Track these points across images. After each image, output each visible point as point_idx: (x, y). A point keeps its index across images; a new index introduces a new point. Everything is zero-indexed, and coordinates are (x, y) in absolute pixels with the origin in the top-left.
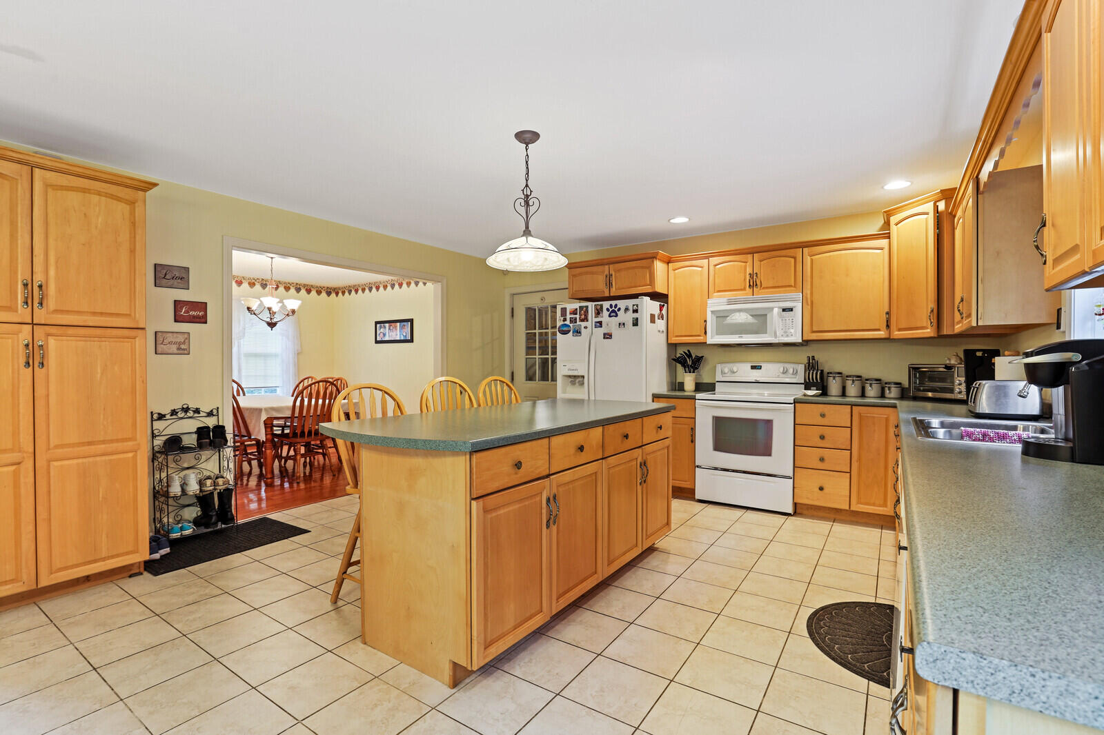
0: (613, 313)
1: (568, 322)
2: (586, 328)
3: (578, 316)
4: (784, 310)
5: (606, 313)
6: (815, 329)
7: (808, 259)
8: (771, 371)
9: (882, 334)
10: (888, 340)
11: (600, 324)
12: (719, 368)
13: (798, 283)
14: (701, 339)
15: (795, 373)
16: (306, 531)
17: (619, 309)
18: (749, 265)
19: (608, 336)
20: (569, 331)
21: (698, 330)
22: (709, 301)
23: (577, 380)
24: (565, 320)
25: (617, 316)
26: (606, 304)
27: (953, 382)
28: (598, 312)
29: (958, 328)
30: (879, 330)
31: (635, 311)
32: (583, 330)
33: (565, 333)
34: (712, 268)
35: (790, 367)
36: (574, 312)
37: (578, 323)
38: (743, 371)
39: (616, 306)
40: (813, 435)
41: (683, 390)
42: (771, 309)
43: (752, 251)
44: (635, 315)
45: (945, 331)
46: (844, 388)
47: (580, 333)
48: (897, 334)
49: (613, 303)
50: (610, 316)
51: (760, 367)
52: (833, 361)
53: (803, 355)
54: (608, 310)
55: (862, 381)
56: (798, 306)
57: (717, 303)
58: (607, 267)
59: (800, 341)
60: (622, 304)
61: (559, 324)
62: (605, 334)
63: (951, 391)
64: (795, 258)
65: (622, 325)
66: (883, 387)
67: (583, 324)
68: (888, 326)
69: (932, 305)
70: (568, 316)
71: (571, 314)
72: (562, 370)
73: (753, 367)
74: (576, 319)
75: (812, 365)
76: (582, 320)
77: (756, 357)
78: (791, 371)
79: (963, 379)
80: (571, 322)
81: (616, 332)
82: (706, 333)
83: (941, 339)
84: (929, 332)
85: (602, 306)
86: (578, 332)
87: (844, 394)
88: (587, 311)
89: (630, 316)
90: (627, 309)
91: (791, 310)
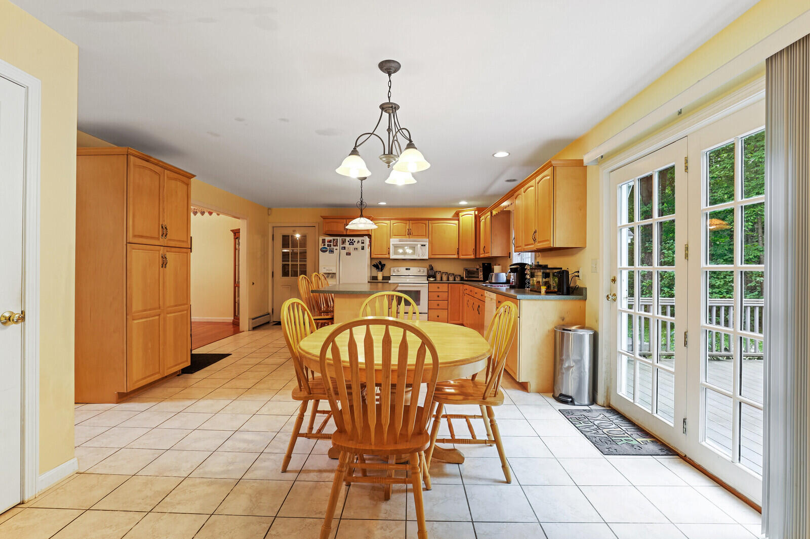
0: (352, 243)
1: (326, 246)
2: (336, 249)
3: (332, 244)
4: (422, 245)
5: (347, 243)
6: (433, 254)
7: (430, 225)
8: (414, 270)
9: (456, 256)
10: (458, 259)
11: (344, 248)
12: (392, 269)
13: (427, 235)
14: (387, 256)
15: (423, 272)
16: (231, 354)
17: (354, 242)
18: (408, 225)
19: (348, 254)
20: (327, 251)
21: (385, 252)
22: (391, 240)
23: (330, 275)
24: (324, 245)
25: (353, 244)
26: (348, 239)
27: (478, 274)
28: (344, 242)
29: (482, 256)
30: (454, 255)
31: (363, 243)
32: (335, 250)
33: (324, 251)
34: (391, 225)
35: (422, 269)
36: (330, 241)
37: (332, 247)
38: (402, 270)
39: (353, 240)
40: (435, 295)
41: (377, 280)
42: (417, 244)
43: (409, 220)
44: (363, 245)
45: (477, 257)
46: (442, 277)
47: (333, 252)
48: (461, 257)
49: (352, 238)
50: (350, 244)
51: (409, 269)
52: (439, 267)
53: (427, 264)
54: (349, 241)
55: (448, 275)
56: (427, 244)
57: (394, 241)
58: (345, 220)
59: (428, 258)
60: (356, 239)
61: (320, 247)
62: (347, 253)
63: (478, 277)
64: (426, 224)
65: (356, 249)
66: (455, 276)
67: (335, 248)
68: (458, 254)
69: (474, 247)
70: (326, 243)
71: (328, 242)
72: (322, 270)
73: (407, 269)
74: (331, 245)
75: (431, 268)
76: (335, 246)
77: (408, 265)
78: (422, 271)
79: (482, 273)
80: (328, 246)
81: (352, 252)
82: (389, 254)
83: (476, 259)
84: (472, 257)
85: (345, 239)
86: (332, 251)
87: (441, 280)
88: (337, 241)
89: (360, 245)
90: (358, 242)
91: (425, 245)
